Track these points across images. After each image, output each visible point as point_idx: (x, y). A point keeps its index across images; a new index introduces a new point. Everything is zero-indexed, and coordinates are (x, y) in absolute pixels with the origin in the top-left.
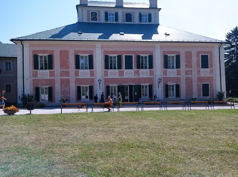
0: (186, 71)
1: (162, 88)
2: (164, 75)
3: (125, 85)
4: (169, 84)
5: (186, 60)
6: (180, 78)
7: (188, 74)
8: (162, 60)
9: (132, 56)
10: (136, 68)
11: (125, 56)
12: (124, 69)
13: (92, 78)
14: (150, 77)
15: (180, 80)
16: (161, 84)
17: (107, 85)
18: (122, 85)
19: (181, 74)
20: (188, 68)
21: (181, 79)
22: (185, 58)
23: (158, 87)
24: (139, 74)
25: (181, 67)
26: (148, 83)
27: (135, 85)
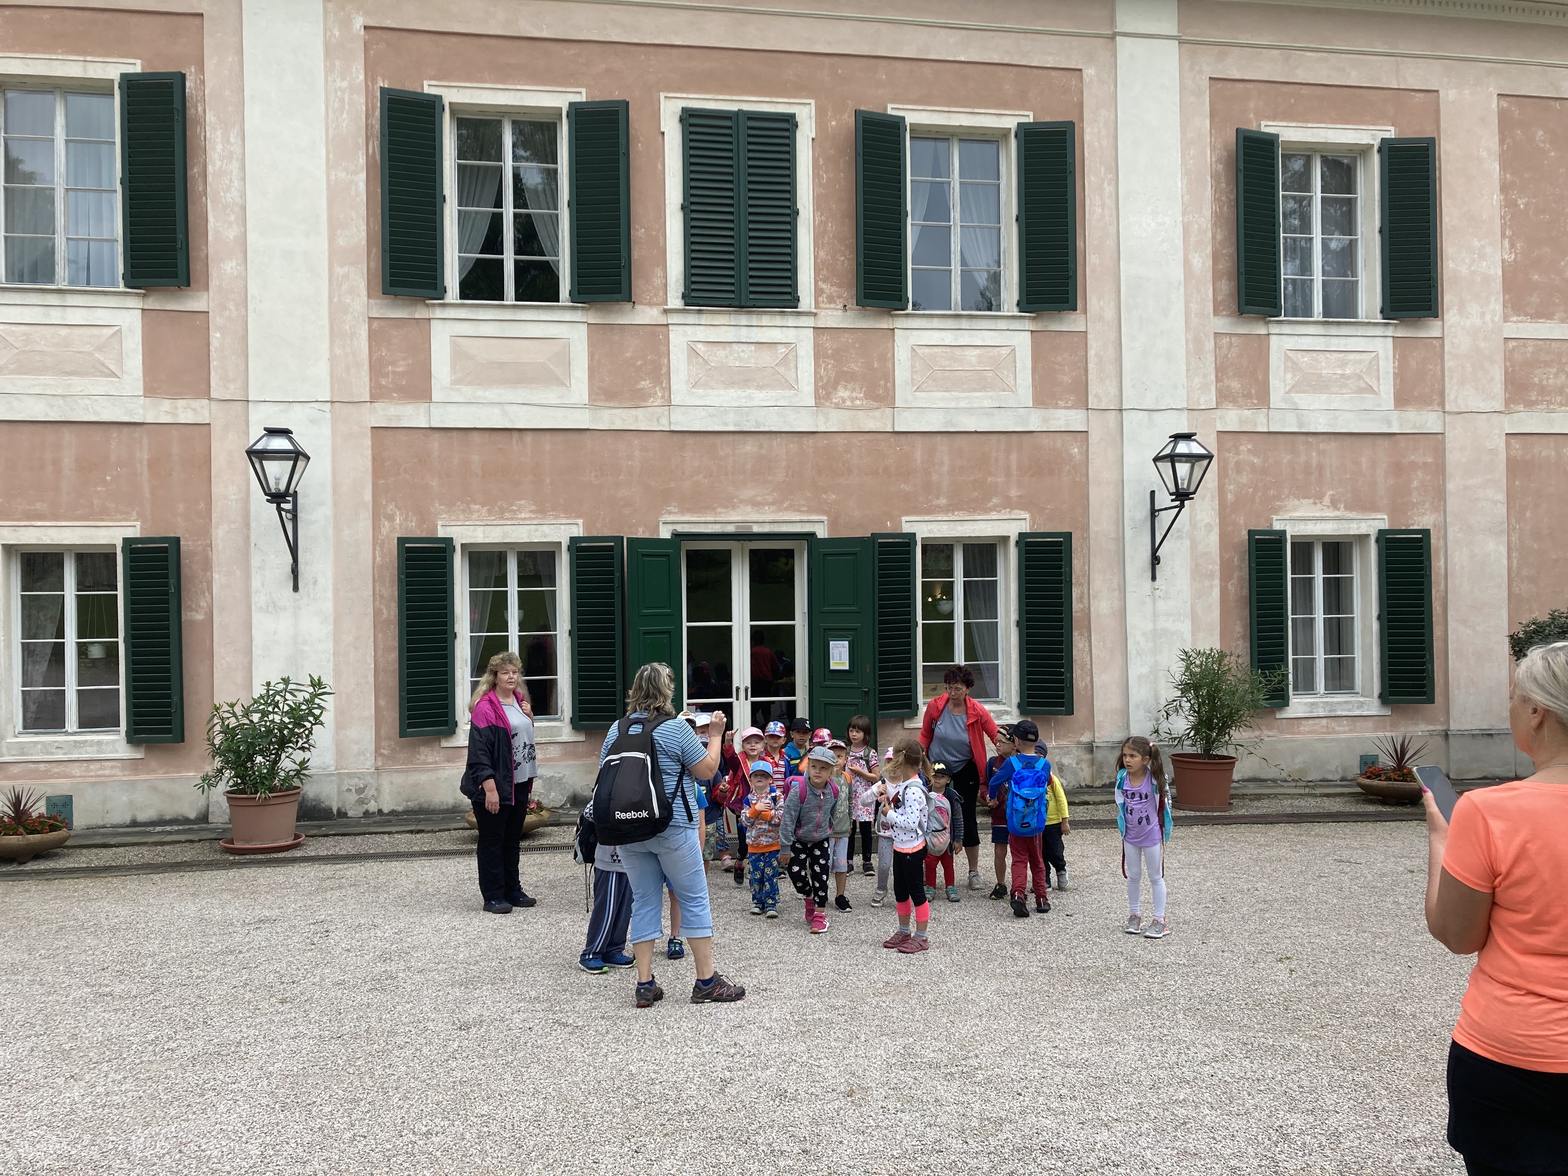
0: (1508, 356)
1: (1197, 573)
2: (1224, 397)
3: (677, 536)
4: (1292, 531)
5: (1509, 204)
6: (1436, 441)
7: (1543, 390)
8: (1208, 193)
9: (788, 122)
10: (848, 294)
11: (689, 117)
12: (675, 301)
13: (186, 417)
14: (1035, 421)
15: (1440, 469)
16: (1193, 524)
17: (414, 529)
18: (641, 533)
19: (1451, 394)
20: (1542, 314)
21: (1453, 457)
22: (1504, 188)
23: (1155, 560)
24: (889, 376)
25: (1449, 297)
26: (1008, 504)
27: (822, 533)
